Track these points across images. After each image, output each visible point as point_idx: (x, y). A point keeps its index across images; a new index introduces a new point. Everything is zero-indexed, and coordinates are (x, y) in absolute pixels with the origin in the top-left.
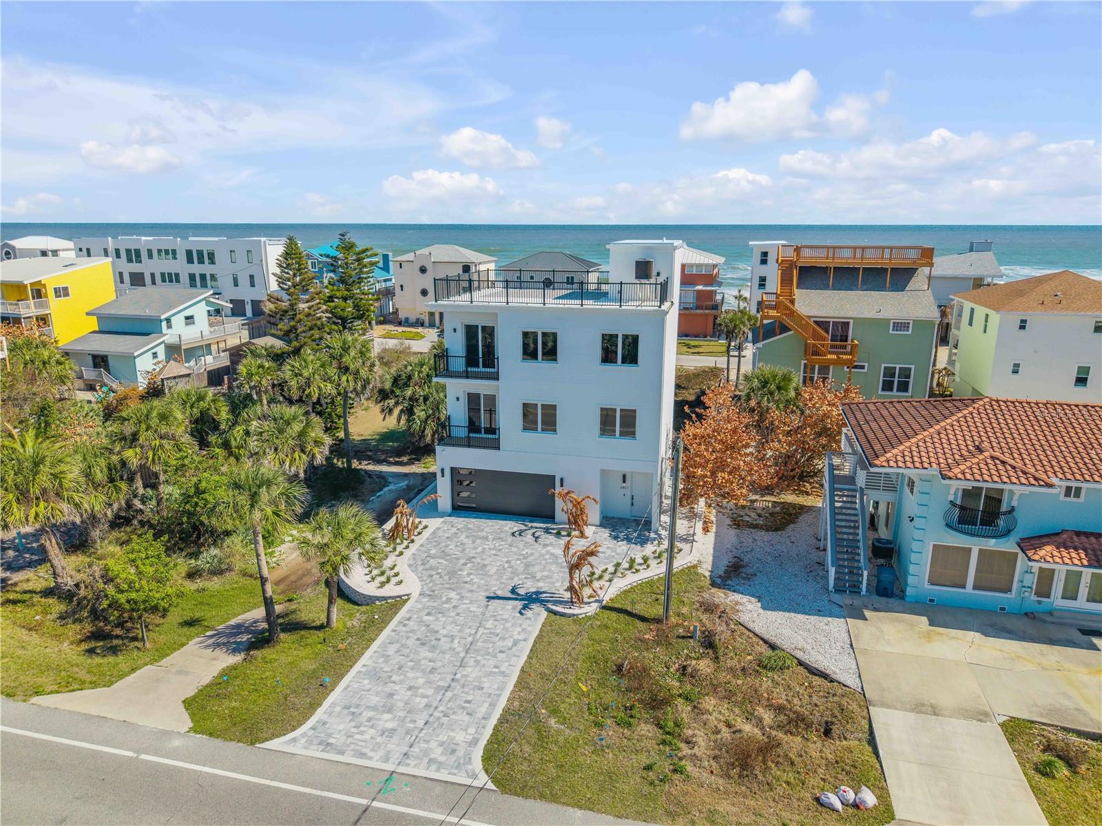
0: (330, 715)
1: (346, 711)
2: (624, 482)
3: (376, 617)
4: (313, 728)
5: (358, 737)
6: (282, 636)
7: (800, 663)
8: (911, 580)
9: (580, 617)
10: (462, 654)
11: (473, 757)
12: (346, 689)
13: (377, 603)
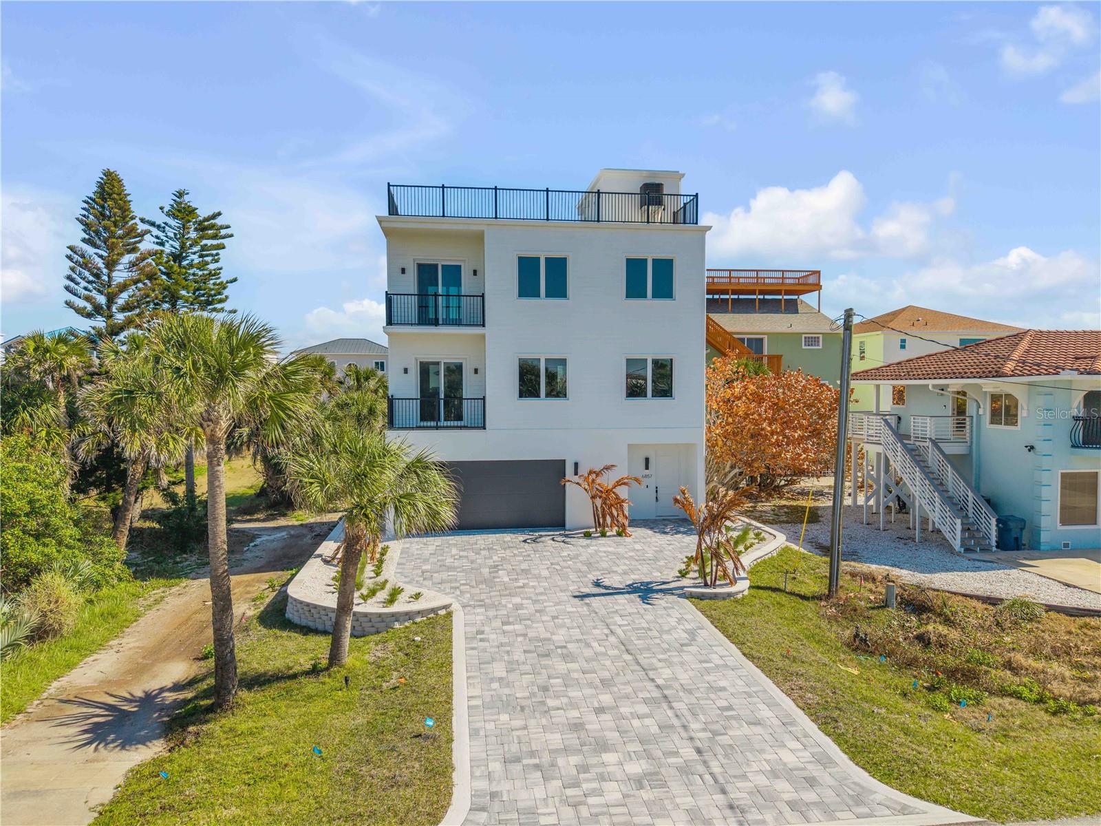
0: (489, 776)
1: (516, 768)
2: (647, 468)
3: (418, 639)
4: (476, 808)
5: (591, 800)
6: (244, 694)
7: (1050, 608)
8: (1045, 523)
9: (740, 596)
10: (627, 657)
11: (857, 780)
12: (474, 733)
13: (397, 625)
